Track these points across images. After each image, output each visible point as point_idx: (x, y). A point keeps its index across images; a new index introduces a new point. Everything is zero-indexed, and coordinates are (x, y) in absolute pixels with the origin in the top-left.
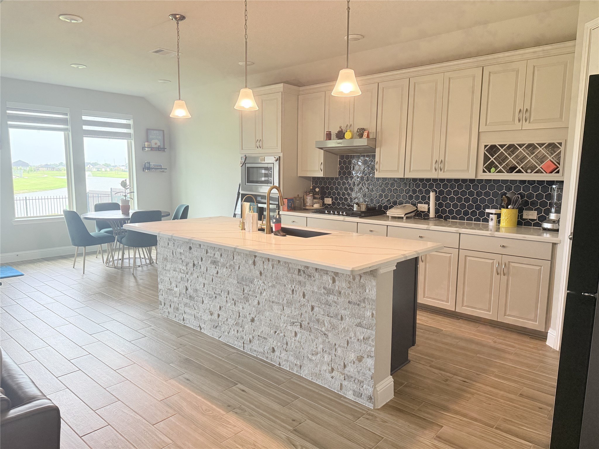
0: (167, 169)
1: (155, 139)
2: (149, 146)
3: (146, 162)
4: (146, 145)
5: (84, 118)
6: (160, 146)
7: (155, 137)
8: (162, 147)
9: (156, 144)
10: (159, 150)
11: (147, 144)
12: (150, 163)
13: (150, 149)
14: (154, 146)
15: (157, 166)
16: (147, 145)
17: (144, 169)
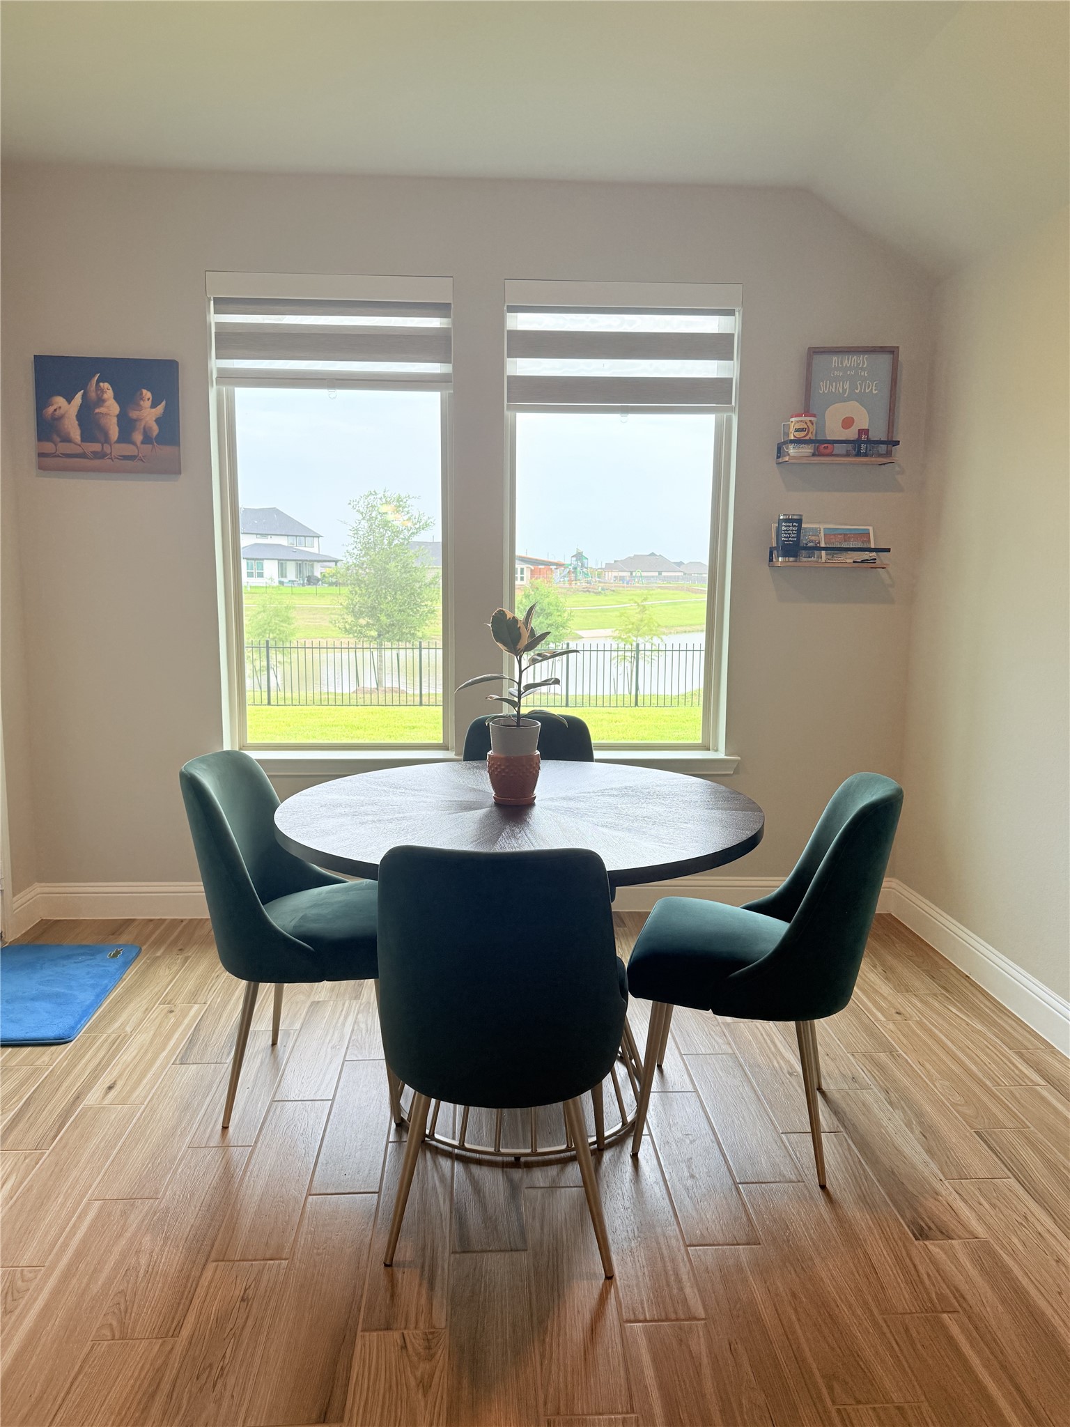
0: (888, 550)
1: (849, 399)
2: (802, 434)
3: (781, 517)
4: (792, 430)
5: (523, 322)
6: (866, 432)
7: (847, 386)
8: (878, 433)
9: (848, 423)
10: (858, 454)
11: (797, 426)
12: (800, 521)
13: (807, 450)
14: (834, 429)
15: (846, 535)
16: (797, 430)
17: (775, 553)
